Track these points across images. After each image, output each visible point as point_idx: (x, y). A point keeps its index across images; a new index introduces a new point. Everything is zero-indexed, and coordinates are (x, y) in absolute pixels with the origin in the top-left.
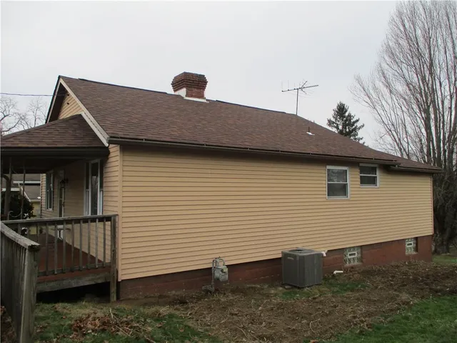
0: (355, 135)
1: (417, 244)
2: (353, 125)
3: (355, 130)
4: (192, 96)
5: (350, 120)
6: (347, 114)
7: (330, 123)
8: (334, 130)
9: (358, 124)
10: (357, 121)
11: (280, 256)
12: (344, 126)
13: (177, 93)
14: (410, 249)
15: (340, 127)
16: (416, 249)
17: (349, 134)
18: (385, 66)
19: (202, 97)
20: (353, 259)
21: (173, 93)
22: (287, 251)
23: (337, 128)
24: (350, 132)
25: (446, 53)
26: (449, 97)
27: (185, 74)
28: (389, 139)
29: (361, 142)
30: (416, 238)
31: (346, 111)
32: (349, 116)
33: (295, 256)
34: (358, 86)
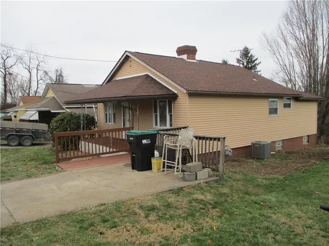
0: (255, 69)
1: (308, 139)
2: (254, 62)
3: (255, 66)
4: (190, 59)
5: (252, 59)
6: (249, 55)
7: (238, 61)
8: (241, 66)
9: (257, 62)
10: (257, 59)
11: (251, 144)
12: (248, 63)
13: (180, 57)
14: (305, 142)
15: (245, 64)
16: (308, 141)
17: (251, 68)
18: (283, 27)
19: (194, 59)
20: (279, 146)
21: (177, 56)
22: (254, 142)
23: (243, 65)
24: (252, 67)
25: (322, 19)
26: (322, 48)
27: (186, 46)
28: (282, 74)
29: (259, 73)
30: (308, 136)
31: (249, 53)
32: (251, 56)
33: (260, 145)
34: (264, 39)
